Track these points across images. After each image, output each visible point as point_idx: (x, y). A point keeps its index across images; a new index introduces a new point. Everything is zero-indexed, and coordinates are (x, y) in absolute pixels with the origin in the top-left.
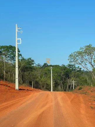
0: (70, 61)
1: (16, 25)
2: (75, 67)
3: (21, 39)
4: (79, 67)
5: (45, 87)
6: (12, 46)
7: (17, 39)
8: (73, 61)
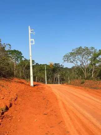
0: (64, 60)
1: (29, 27)
2: (59, 65)
3: (33, 40)
4: (62, 65)
5: (41, 80)
6: (16, 50)
7: (30, 40)
8: (67, 60)
